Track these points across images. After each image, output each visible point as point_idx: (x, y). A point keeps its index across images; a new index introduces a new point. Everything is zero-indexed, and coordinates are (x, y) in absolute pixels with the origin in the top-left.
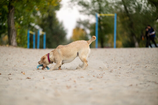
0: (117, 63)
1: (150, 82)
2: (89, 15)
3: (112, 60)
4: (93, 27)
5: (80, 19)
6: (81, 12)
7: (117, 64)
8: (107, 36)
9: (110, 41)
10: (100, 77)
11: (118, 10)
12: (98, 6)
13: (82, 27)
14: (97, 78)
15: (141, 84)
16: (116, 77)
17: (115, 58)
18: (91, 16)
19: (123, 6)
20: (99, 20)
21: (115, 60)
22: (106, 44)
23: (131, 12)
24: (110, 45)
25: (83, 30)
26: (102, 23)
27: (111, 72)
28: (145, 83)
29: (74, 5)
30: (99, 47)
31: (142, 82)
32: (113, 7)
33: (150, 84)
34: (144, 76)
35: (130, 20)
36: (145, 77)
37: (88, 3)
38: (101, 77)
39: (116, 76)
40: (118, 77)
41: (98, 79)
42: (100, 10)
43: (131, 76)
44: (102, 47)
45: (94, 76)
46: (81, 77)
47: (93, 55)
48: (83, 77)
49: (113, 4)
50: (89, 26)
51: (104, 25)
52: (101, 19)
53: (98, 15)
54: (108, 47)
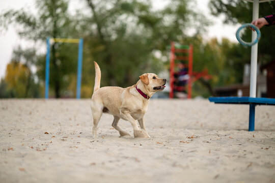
0: (78, 125)
1: (127, 158)
2: (35, 39)
3: (70, 119)
4: (41, 62)
5: (20, 48)
6: (20, 34)
7: (78, 127)
8: (66, 78)
9: (72, 86)
10: (41, 149)
11: (87, 33)
12: (52, 24)
13: (23, 61)
14: (37, 150)
15: (111, 162)
16: (71, 149)
17: (75, 117)
18: (39, 42)
19: (94, 27)
20: (53, 49)
21: (75, 120)
22: (65, 92)
23: (110, 36)
24: (71, 93)
25: (25, 66)
26: (57, 55)
27: (63, 140)
28: (118, 161)
29: (10, 22)
30: (50, 97)
31: (113, 159)
32: (78, 28)
33: (127, 161)
34: (120, 147)
35: (106, 50)
36: (120, 150)
37: (35, 19)
38: (44, 150)
39: (71, 147)
40: (74, 149)
41: (37, 153)
42: (55, 33)
43: (96, 149)
44: (58, 96)
45: (32, 148)
46: (9, 150)
47: (38, 111)
48: (12, 149)
49: (78, 22)
50: (35, 59)
51: (62, 58)
52: (56, 47)
53: (52, 41)
54: (68, 97)
